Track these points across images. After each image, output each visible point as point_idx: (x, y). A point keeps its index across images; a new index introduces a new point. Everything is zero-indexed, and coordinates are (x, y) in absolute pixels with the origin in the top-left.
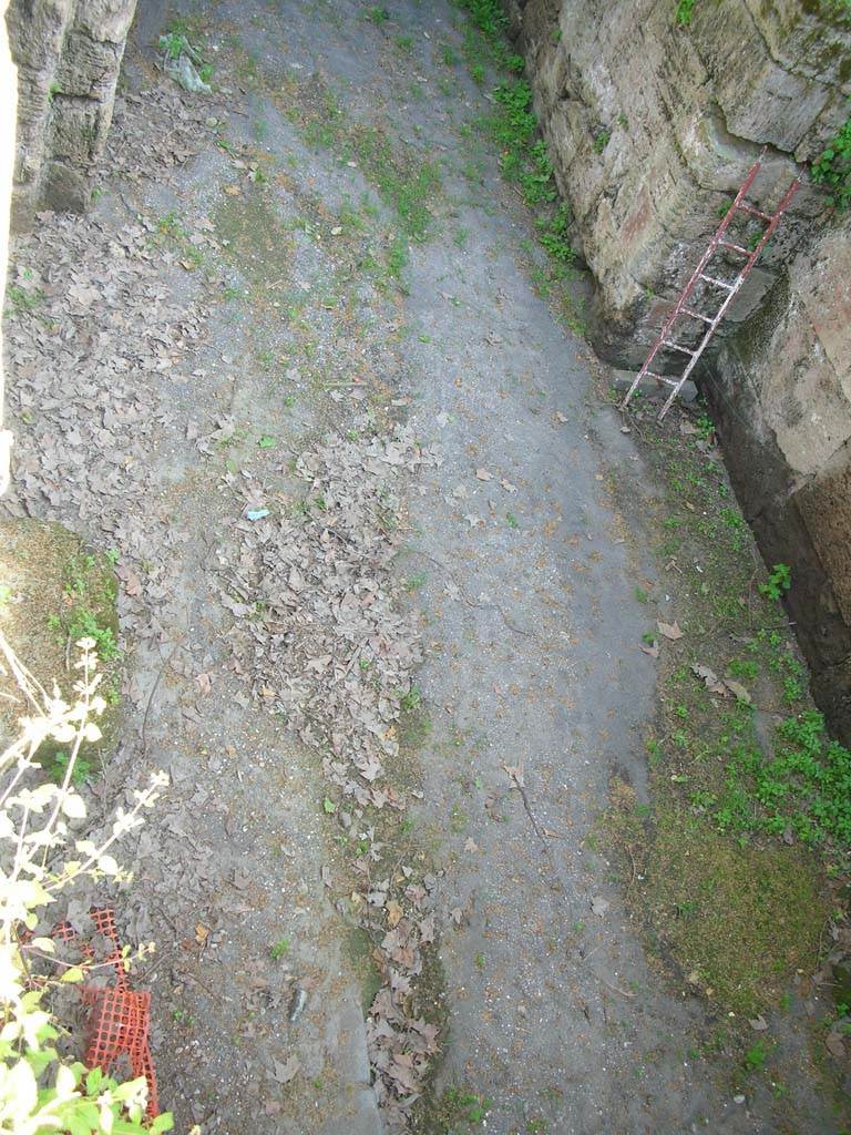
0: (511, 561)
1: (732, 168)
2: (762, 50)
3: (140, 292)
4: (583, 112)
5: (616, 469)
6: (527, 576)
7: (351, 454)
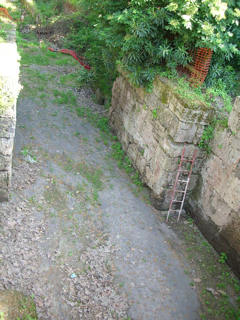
0: (147, 272)
1: (179, 150)
2: (177, 119)
3: (27, 220)
4: (136, 146)
5: (170, 238)
6: (153, 275)
7: (95, 252)
